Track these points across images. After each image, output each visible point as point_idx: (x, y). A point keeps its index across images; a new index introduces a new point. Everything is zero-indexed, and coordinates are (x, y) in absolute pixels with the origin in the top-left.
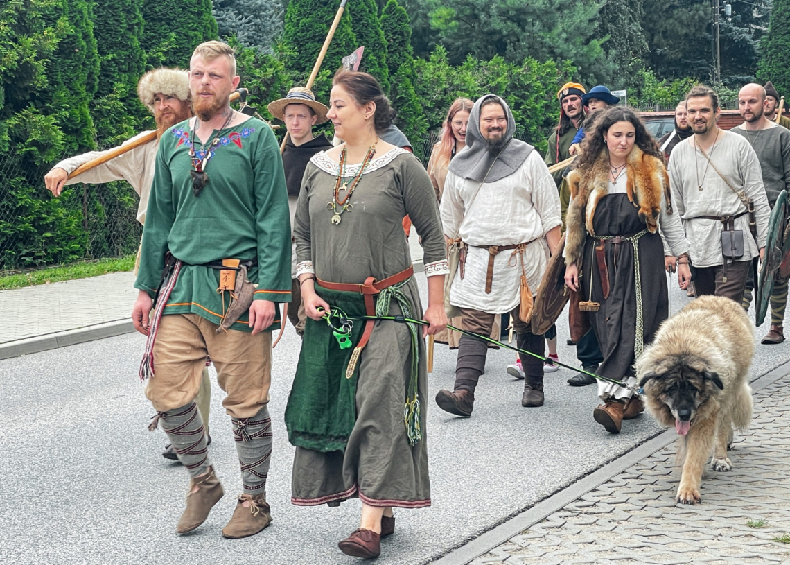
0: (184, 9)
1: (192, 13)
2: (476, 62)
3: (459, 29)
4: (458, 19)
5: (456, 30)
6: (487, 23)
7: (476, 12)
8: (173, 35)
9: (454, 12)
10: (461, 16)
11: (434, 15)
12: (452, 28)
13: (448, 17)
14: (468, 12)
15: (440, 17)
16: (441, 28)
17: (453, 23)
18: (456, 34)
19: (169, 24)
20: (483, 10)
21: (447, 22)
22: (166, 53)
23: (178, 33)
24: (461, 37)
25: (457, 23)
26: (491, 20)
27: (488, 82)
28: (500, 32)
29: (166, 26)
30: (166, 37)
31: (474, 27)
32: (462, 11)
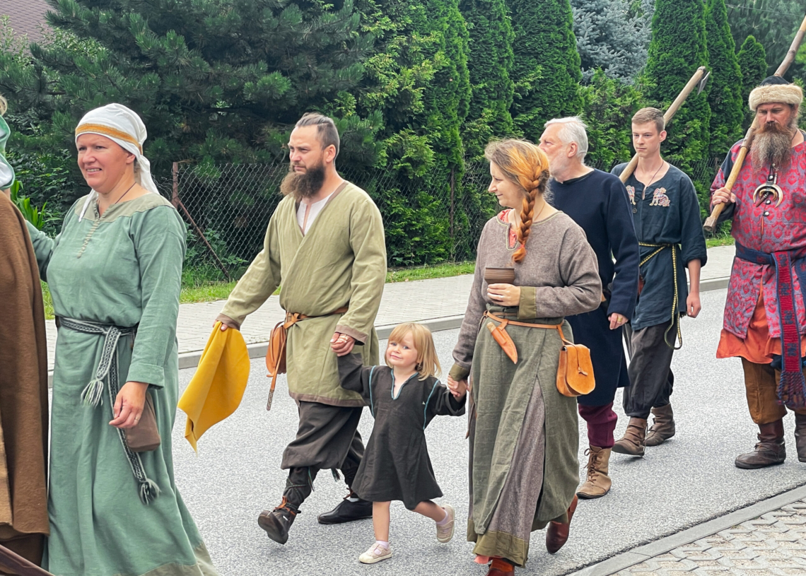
0: (550, 44)
1: (557, 48)
8: (540, 67)
22: (532, 83)
23: (544, 66)
29: (534, 59)
30: (533, 69)
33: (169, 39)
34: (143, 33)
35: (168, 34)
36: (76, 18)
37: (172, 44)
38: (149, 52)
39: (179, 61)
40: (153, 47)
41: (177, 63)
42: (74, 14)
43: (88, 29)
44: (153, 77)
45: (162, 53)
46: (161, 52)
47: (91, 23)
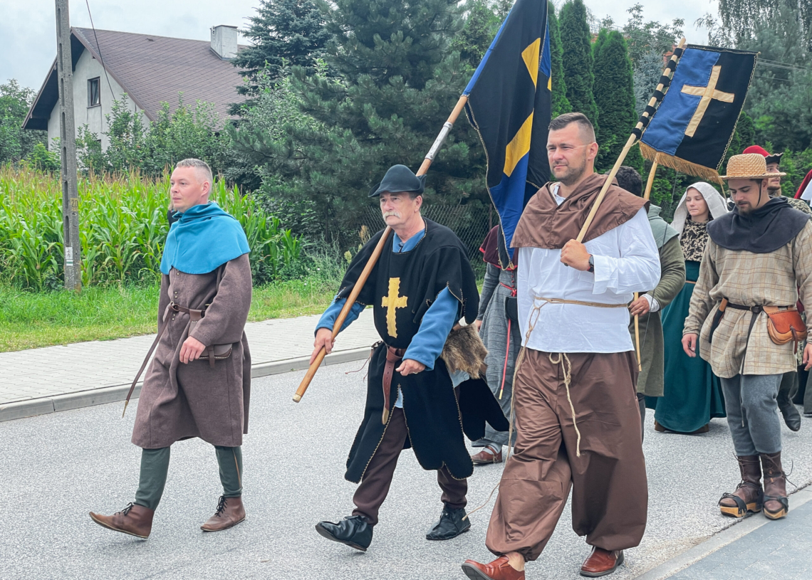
0: (621, 119)
1: (626, 122)
2: (792, 152)
3: (776, 130)
4: (774, 123)
5: (773, 131)
6: (796, 126)
7: (789, 119)
8: (615, 136)
9: (772, 118)
10: (777, 121)
11: (758, 121)
12: (771, 130)
13: (769, 122)
14: (783, 119)
15: (762, 122)
16: (762, 129)
17: (771, 126)
18: (773, 133)
19: (611, 129)
20: (794, 118)
21: (767, 125)
22: (610, 147)
23: (617, 135)
24: (777, 135)
25: (774, 126)
26: (799, 124)
27: (802, 166)
28: (806, 132)
29: (610, 130)
30: (609, 137)
31: (786, 129)
32: (778, 118)
33: (392, 120)
34: (373, 117)
35: (392, 117)
36: (320, 107)
37: (394, 123)
38: (376, 129)
39: (397, 135)
40: (380, 126)
41: (395, 137)
42: (318, 105)
44: (381, 146)
45: (385, 130)
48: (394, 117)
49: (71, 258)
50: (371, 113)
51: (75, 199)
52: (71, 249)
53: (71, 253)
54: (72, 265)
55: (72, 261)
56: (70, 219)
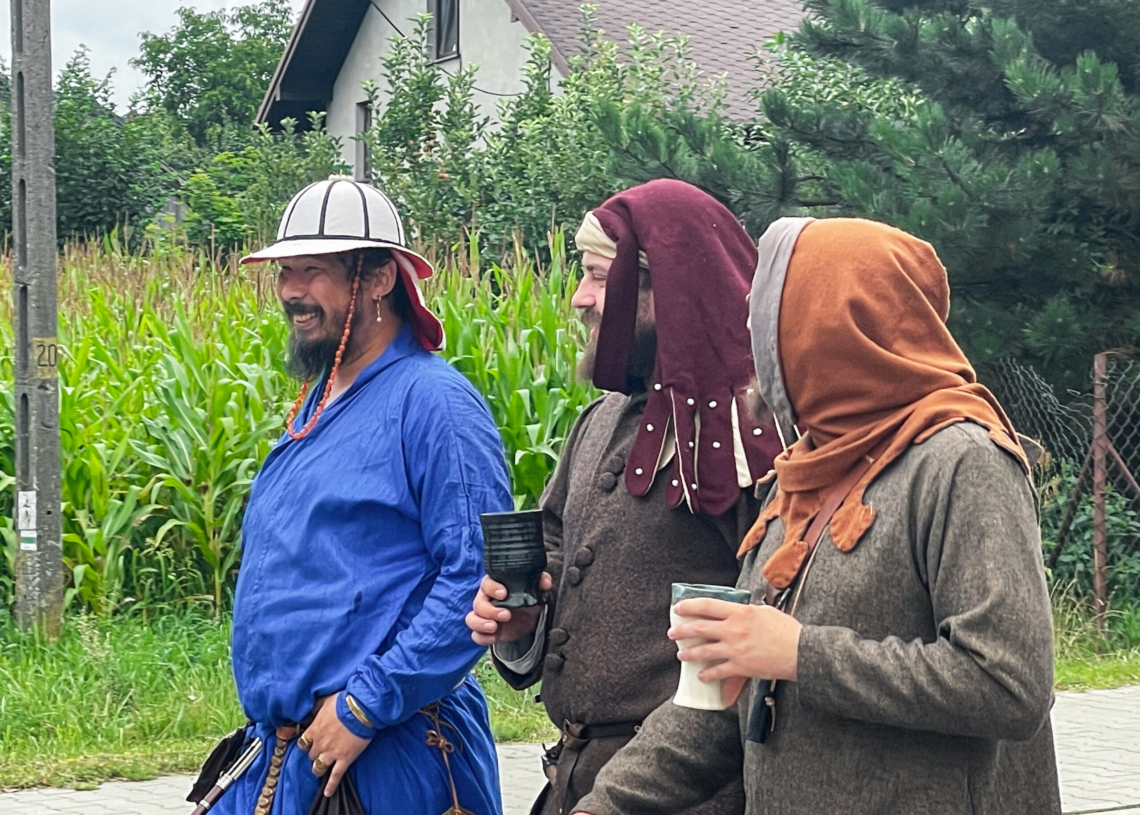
33: (1083, 71)
34: (1021, 62)
35: (1080, 60)
36: (867, 34)
37: (1089, 83)
38: (1035, 104)
39: (1103, 123)
40: (1044, 92)
41: (1097, 127)
42: (863, 26)
43: (894, 57)
44: (1045, 160)
45: (1063, 106)
46: (1061, 103)
47: (900, 44)
48: (1087, 61)
49: (33, 525)
50: (1018, 48)
51: (48, 341)
52: (32, 495)
53: (33, 510)
54: (33, 547)
55: (34, 535)
56: (32, 404)
